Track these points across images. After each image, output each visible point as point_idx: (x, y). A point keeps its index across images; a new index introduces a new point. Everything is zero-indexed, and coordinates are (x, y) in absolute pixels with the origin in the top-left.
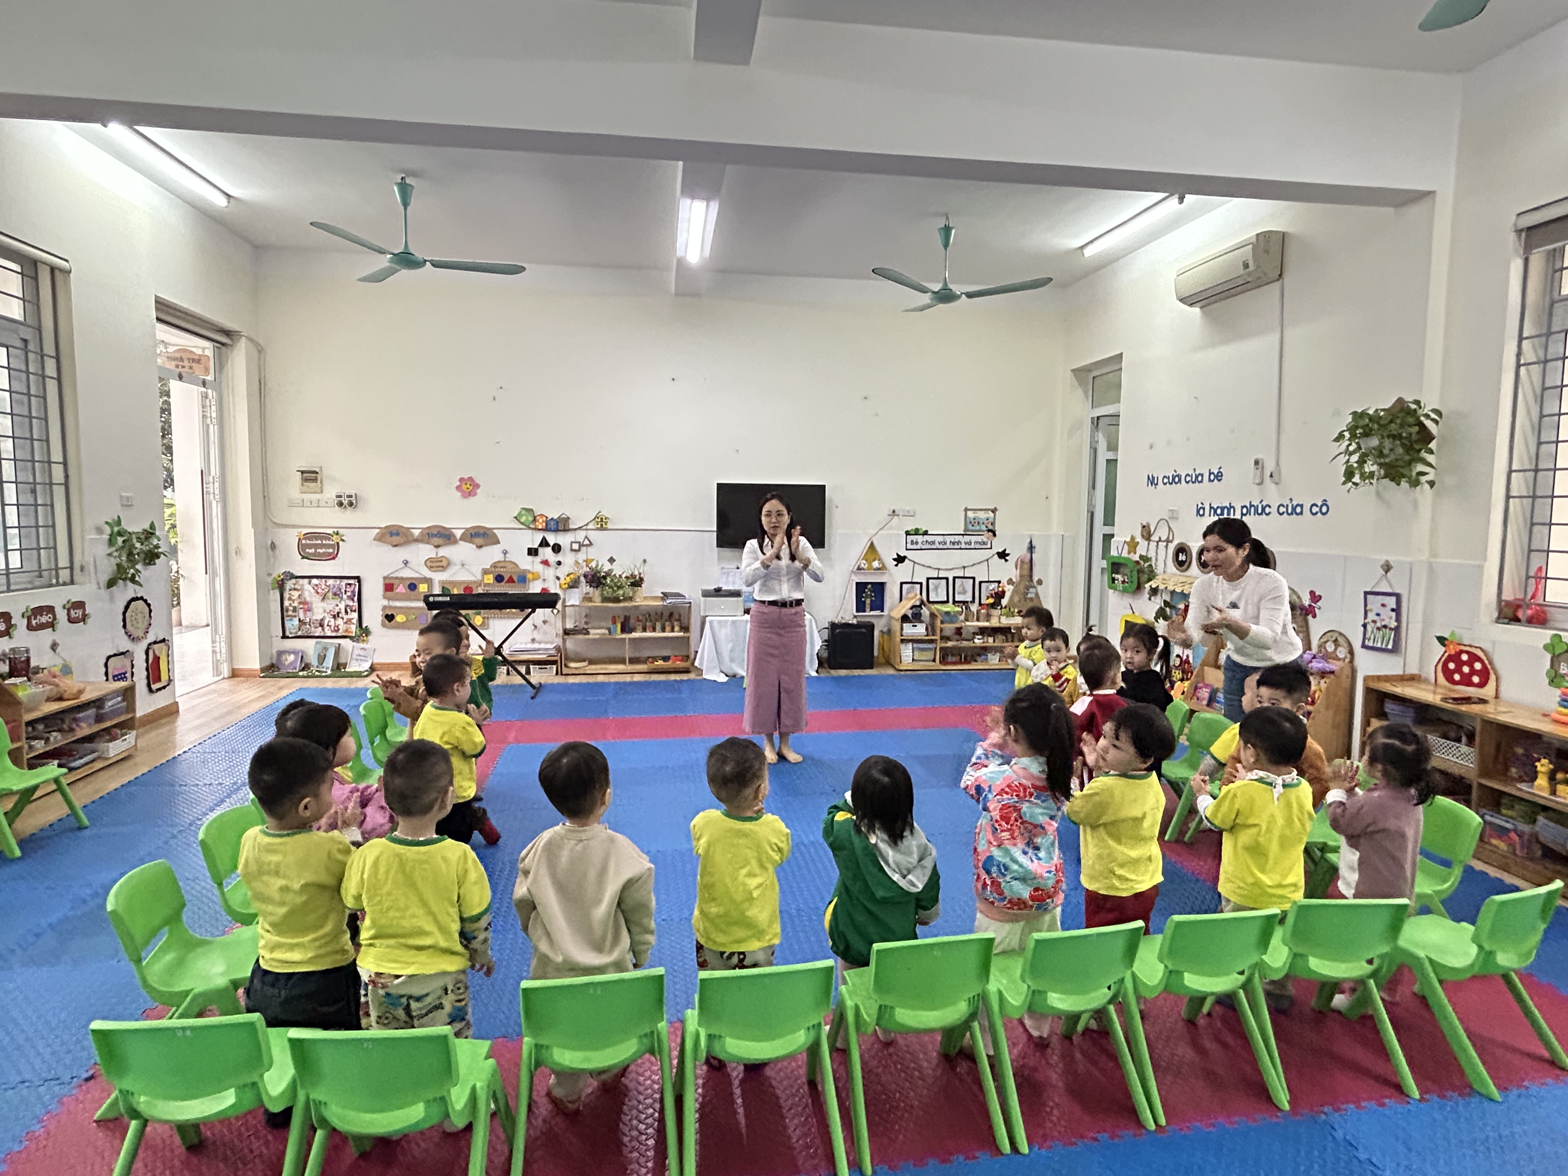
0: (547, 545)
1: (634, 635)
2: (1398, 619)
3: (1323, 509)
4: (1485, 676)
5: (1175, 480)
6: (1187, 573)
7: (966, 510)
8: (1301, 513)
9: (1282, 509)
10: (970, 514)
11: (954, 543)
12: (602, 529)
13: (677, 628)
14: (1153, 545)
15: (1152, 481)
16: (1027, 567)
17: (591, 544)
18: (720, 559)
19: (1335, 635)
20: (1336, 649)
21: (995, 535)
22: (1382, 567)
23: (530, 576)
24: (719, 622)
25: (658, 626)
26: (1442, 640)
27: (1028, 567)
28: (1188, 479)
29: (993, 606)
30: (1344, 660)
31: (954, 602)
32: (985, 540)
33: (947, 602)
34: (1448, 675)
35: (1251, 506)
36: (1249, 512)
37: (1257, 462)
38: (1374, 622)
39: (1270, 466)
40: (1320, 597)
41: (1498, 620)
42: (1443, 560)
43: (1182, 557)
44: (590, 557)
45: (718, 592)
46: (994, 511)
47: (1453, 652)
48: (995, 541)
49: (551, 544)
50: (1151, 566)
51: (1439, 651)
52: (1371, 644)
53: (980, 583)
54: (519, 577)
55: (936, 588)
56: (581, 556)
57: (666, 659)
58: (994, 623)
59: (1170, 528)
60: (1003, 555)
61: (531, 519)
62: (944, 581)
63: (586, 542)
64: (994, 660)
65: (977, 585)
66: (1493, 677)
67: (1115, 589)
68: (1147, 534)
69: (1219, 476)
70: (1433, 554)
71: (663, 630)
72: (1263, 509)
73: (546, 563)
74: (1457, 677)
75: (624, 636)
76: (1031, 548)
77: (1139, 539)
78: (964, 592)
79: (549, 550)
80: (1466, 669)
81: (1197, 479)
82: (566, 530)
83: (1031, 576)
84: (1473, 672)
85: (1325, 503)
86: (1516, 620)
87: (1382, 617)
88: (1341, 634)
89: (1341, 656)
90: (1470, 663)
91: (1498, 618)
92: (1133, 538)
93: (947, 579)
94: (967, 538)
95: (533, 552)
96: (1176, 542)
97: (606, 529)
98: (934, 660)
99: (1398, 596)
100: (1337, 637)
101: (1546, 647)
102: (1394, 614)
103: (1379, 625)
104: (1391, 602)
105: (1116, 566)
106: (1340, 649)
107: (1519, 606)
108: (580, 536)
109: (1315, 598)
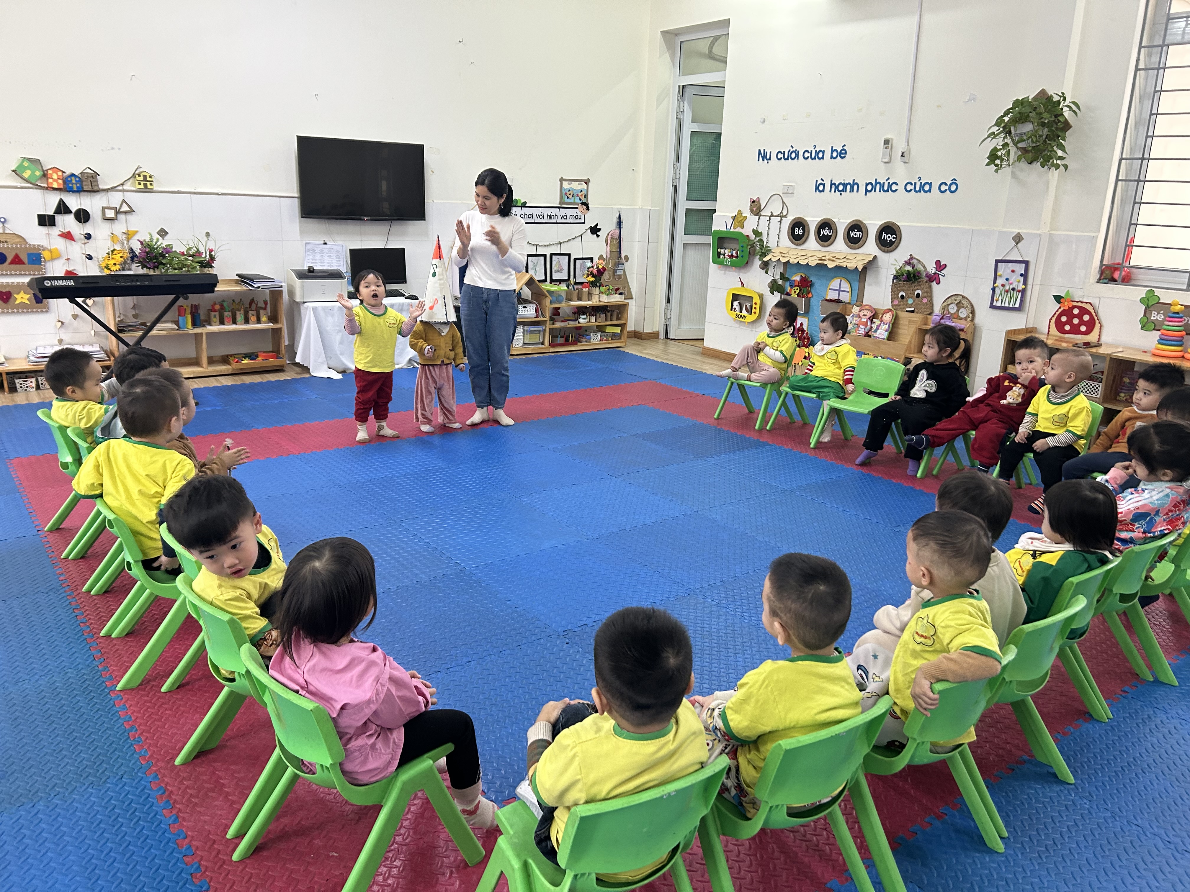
0: (68, 211)
1: (210, 329)
2: (1025, 283)
3: (952, 187)
4: (1091, 325)
5: (792, 155)
6: (803, 247)
7: (562, 180)
8: (930, 191)
9: (909, 187)
10: (566, 185)
11: (550, 217)
12: (146, 190)
13: (264, 319)
14: (764, 220)
15: (763, 156)
16: (615, 242)
17: (132, 211)
18: (301, 232)
19: (960, 298)
20: (958, 310)
21: (588, 208)
22: (1014, 239)
23: (45, 254)
24: (324, 308)
25: (240, 317)
26: (1058, 299)
27: (617, 242)
28: (807, 155)
29: (593, 284)
30: (966, 319)
31: (552, 281)
32: (579, 214)
33: (545, 280)
34: (1060, 326)
35: (876, 183)
36: (874, 189)
37: (887, 142)
38: (1003, 285)
39: (899, 146)
40: (945, 266)
41: (1099, 281)
42: (1060, 233)
43: (798, 232)
44: (132, 229)
45: (310, 274)
46: (587, 182)
47: (1067, 308)
48: (589, 215)
49: (73, 211)
50: (761, 240)
51: (1054, 307)
52: (999, 304)
53: (575, 259)
54: (29, 255)
55: (535, 265)
56: (119, 228)
57: (252, 356)
58: (594, 302)
59: (783, 202)
60: (595, 230)
61: (38, 173)
62: (542, 258)
63: (125, 208)
64: (596, 339)
65: (572, 262)
66: (1097, 325)
67: (721, 264)
68: (756, 208)
69: (842, 154)
70: (1052, 229)
71: (247, 321)
72: (890, 186)
73: (68, 236)
74: (1067, 328)
75: (198, 330)
76: (619, 223)
77: (747, 213)
78: (560, 271)
79: (70, 219)
80: (1076, 321)
81: (818, 155)
82: (95, 191)
83: (620, 253)
84: (1082, 323)
85: (954, 182)
86: (1113, 280)
87: (1010, 281)
88: (963, 297)
89: (962, 316)
90: (1080, 316)
91: (1100, 279)
92: (740, 212)
93: (545, 256)
94: (563, 212)
95: (46, 221)
96: (790, 218)
97: (151, 191)
98: (543, 343)
99: (1027, 263)
100: (960, 301)
101: (1142, 301)
102: (1022, 279)
103: (1007, 288)
104: (1021, 269)
105: (722, 240)
106: (962, 310)
107: (1116, 269)
108: (115, 199)
109: (940, 266)
